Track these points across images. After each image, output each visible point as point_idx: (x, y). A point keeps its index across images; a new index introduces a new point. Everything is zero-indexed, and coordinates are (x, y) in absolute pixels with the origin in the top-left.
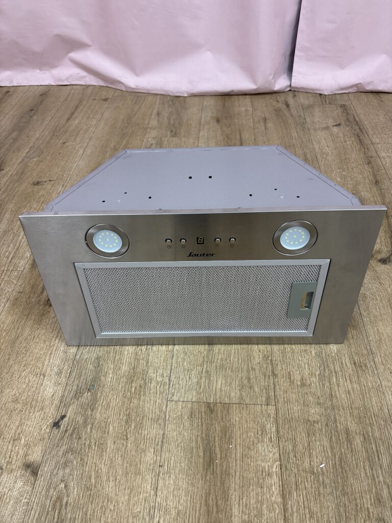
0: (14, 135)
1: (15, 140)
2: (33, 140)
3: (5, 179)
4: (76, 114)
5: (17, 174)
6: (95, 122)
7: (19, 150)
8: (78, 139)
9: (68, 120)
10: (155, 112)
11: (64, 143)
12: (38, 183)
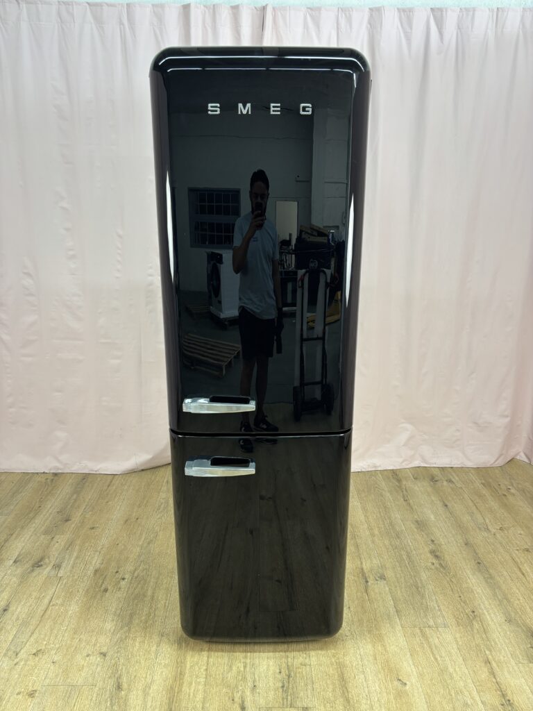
0: (75, 496)
1: (75, 500)
2: (87, 500)
3: (73, 526)
4: (113, 482)
5: (79, 522)
6: (126, 487)
7: (79, 507)
8: (116, 499)
9: (108, 486)
10: (165, 481)
11: (107, 502)
12: (93, 528)
